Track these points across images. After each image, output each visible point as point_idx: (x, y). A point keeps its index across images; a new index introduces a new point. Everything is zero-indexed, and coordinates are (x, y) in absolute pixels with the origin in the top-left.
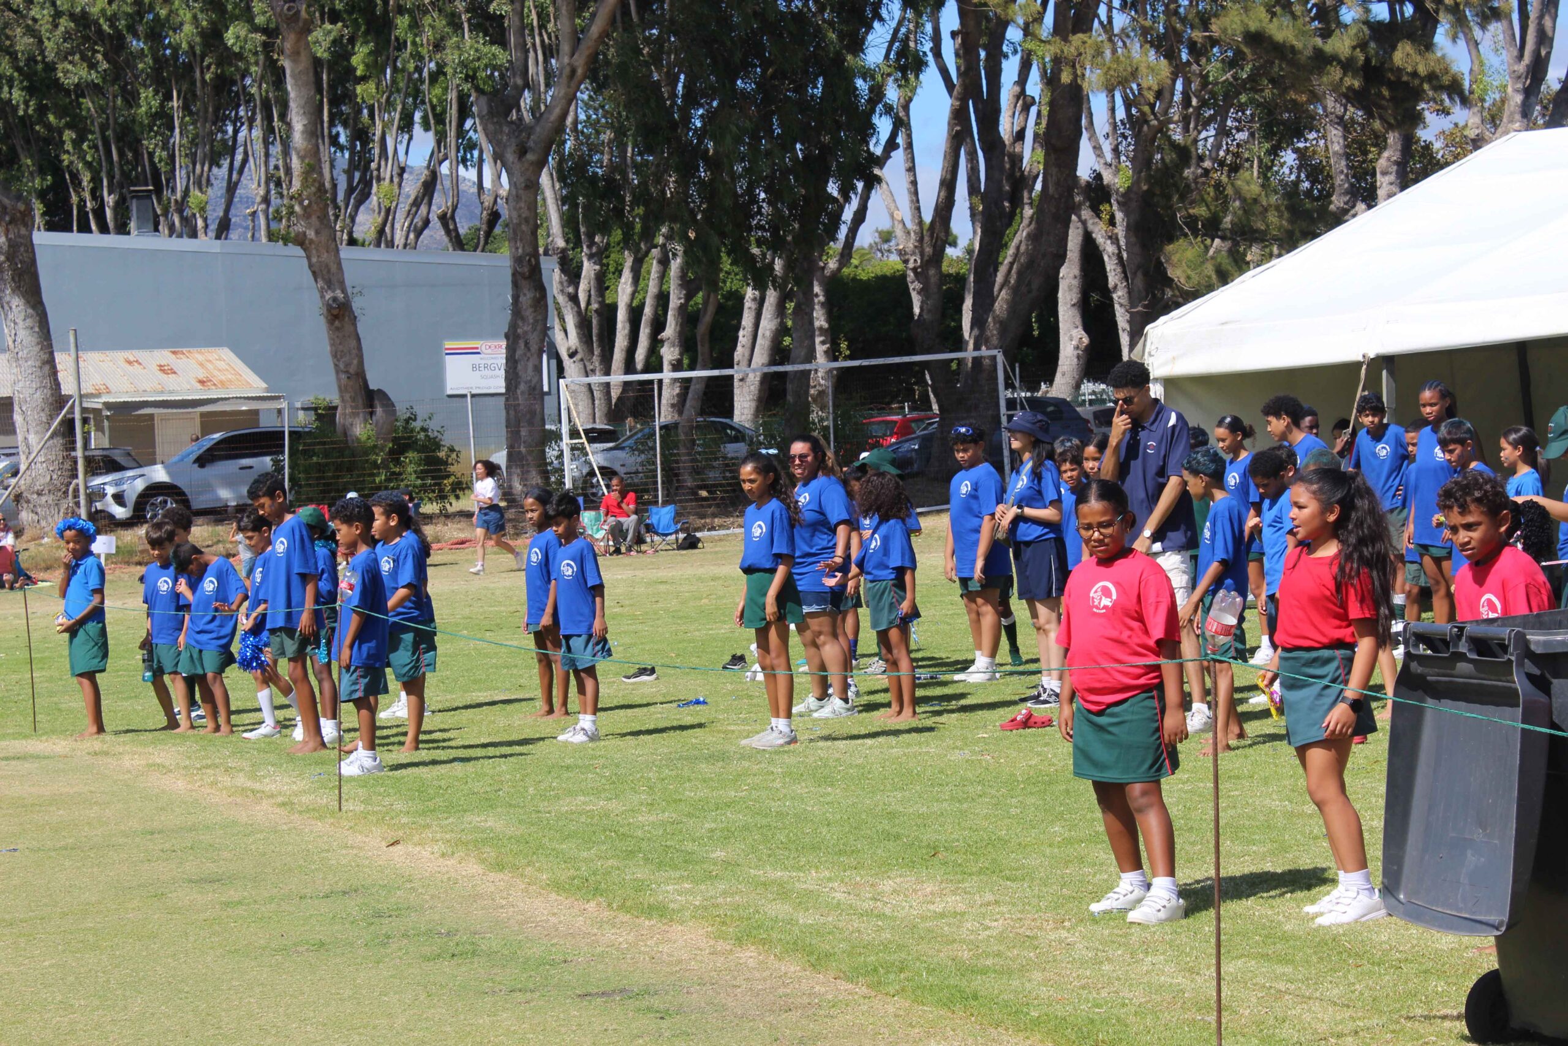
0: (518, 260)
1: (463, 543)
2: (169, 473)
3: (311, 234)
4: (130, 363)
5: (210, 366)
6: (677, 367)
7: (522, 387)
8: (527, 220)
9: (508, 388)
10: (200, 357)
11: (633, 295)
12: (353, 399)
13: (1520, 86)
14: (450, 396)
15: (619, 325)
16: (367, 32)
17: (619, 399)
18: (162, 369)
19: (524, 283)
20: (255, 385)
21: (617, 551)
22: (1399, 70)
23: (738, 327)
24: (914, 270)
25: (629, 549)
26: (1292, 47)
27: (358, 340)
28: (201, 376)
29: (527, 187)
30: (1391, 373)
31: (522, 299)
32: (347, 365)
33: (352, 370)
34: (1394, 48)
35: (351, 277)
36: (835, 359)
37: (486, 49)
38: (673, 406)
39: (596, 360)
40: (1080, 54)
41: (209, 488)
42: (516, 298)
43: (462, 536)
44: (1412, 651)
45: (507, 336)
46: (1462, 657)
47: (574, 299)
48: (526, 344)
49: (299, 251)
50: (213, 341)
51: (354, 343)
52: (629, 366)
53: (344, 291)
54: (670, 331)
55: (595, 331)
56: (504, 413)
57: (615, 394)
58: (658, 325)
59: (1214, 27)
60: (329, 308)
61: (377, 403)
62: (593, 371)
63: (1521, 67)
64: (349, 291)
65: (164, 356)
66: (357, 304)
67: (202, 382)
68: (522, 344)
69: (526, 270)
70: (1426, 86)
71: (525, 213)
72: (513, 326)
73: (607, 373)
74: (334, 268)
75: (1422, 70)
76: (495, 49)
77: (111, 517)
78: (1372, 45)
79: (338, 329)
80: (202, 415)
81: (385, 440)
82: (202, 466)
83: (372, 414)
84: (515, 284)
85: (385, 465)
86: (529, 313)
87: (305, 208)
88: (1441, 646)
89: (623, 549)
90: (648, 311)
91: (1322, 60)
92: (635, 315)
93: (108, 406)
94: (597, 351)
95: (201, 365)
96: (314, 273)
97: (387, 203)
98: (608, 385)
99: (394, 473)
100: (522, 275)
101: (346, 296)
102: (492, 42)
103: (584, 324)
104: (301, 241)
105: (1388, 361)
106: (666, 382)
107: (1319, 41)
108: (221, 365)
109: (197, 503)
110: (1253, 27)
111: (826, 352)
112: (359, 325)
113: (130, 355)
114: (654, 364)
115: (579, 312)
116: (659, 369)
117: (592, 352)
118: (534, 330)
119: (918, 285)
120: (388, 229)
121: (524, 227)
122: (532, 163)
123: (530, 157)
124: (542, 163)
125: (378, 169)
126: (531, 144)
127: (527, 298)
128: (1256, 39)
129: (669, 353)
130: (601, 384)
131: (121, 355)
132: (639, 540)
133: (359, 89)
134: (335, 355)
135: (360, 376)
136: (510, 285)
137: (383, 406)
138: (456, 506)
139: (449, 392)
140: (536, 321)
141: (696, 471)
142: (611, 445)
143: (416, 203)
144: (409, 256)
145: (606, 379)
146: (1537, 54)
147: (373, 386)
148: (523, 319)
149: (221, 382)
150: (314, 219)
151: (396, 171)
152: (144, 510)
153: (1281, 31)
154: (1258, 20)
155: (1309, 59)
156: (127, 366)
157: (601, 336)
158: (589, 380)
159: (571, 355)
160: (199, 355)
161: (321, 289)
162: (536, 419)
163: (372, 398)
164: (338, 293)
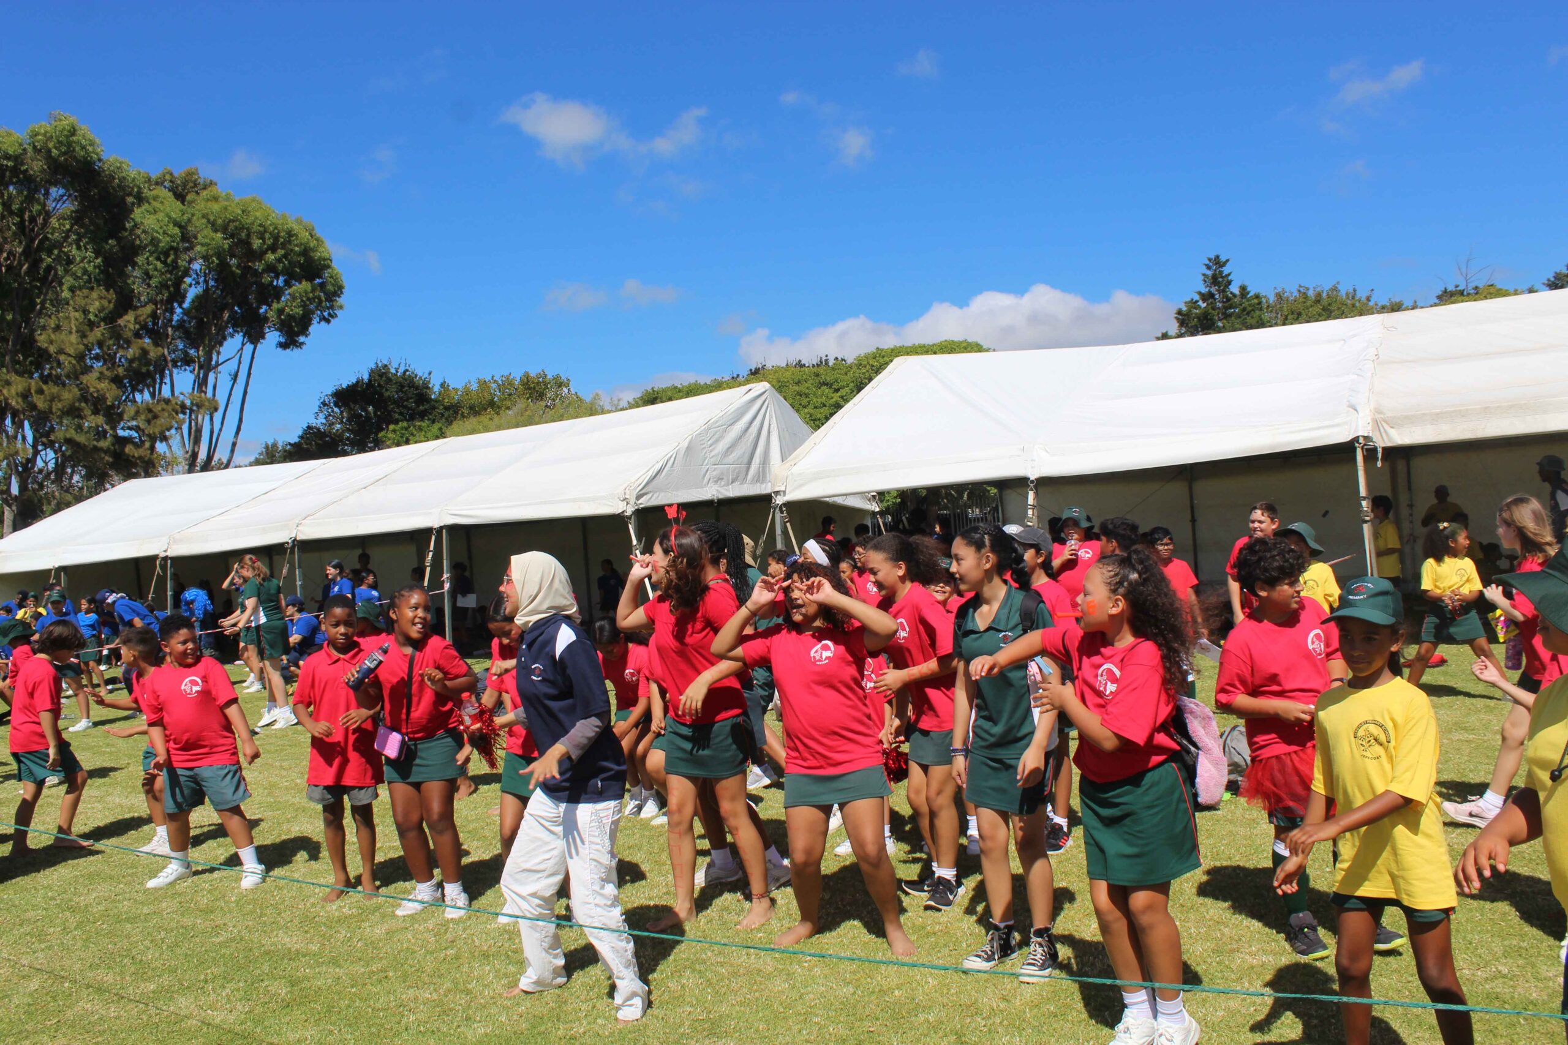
13: (187, 463)
22: (128, 455)
26: (84, 445)
30: (65, 573)
34: (125, 446)
59: (52, 437)
63: (188, 456)
70: (137, 462)
75: (136, 455)
78: (117, 445)
105: (64, 569)
107: (95, 443)
110: (68, 436)
128: (69, 441)
146: (193, 451)
153: (81, 439)
154: (72, 434)
155: (91, 449)
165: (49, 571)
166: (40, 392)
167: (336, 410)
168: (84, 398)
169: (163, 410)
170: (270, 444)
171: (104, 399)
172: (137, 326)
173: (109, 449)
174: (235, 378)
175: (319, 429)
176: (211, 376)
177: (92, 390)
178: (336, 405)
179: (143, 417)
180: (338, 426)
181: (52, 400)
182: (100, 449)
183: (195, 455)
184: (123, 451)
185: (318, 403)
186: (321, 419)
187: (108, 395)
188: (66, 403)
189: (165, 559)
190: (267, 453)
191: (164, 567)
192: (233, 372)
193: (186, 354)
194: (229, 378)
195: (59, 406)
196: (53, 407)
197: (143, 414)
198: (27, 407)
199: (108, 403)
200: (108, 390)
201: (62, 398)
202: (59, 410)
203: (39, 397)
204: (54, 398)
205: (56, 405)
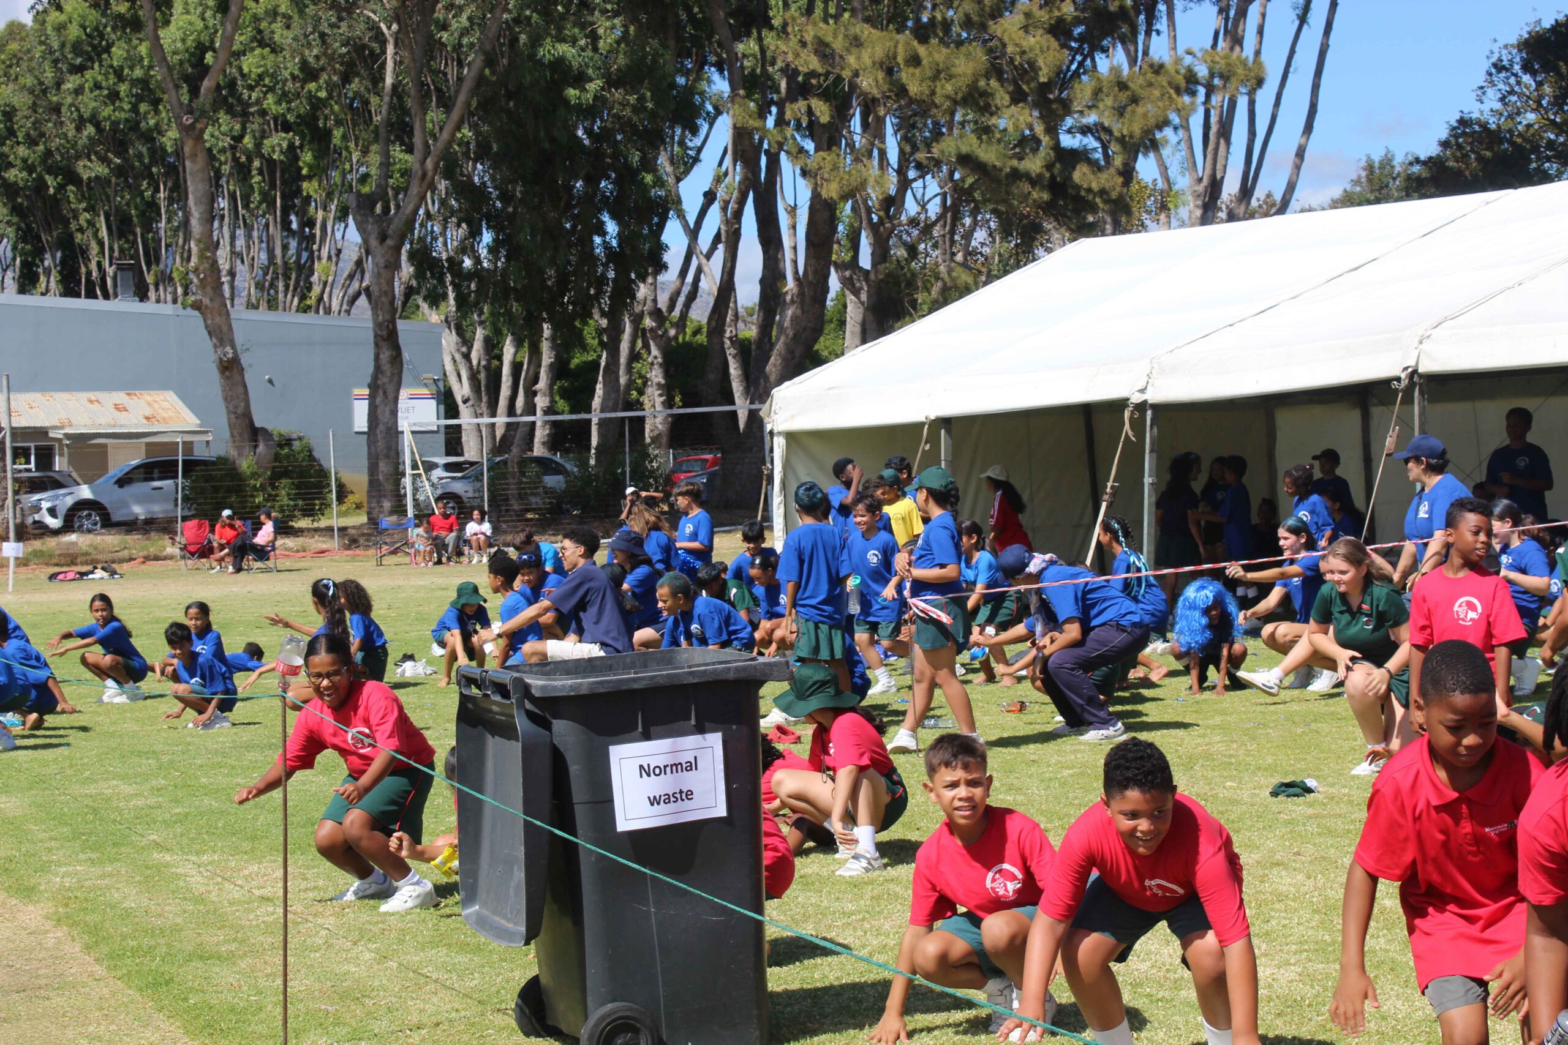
0: (378, 325)
1: (323, 552)
2: (93, 492)
3: (206, 301)
4: (91, 402)
5: (156, 406)
6: (548, 411)
7: (381, 427)
8: (386, 293)
9: (370, 427)
10: (149, 399)
11: (515, 354)
12: (241, 435)
13: (1199, 203)
14: (357, 433)
15: (504, 379)
16: (311, 142)
17: (504, 437)
18: (117, 407)
19: (384, 344)
20: (191, 421)
21: (439, 562)
22: (1078, 188)
23: (595, 381)
24: (730, 338)
25: (449, 559)
26: (994, 166)
27: (245, 387)
28: (148, 413)
29: (386, 267)
30: (948, 432)
31: (382, 356)
32: (236, 407)
33: (240, 411)
34: (1074, 168)
35: (240, 337)
36: (671, 407)
37: (401, 156)
38: (544, 443)
39: (484, 405)
40: (820, 168)
41: (125, 504)
42: (377, 358)
43: (324, 546)
45: (370, 386)
47: (467, 357)
48: (385, 393)
49: (196, 313)
50: (163, 385)
51: (241, 390)
52: (511, 411)
53: (233, 347)
54: (542, 384)
55: (483, 383)
56: (365, 448)
57: (499, 433)
58: (533, 379)
59: (934, 150)
60: (221, 359)
61: (260, 438)
62: (482, 415)
63: (1200, 188)
64: (239, 348)
65: (120, 397)
66: (245, 360)
67: (147, 418)
68: (381, 392)
69: (385, 333)
70: (1098, 200)
71: (385, 288)
72: (375, 377)
73: (493, 415)
74: (225, 329)
75: (1095, 186)
76: (408, 157)
77: (46, 527)
78: (1058, 165)
79: (228, 378)
80: (148, 444)
81: (266, 468)
82: (121, 486)
83: (256, 447)
84: (377, 345)
85: (263, 488)
86: (387, 368)
87: (201, 281)
89: (444, 559)
90: (525, 369)
91: (1016, 177)
92: (517, 367)
93: (68, 436)
94: (485, 399)
95: (149, 404)
96: (210, 333)
97: (323, 278)
98: (493, 425)
99: (270, 495)
100: (382, 337)
101: (235, 352)
103: (474, 378)
104: (197, 306)
105: (946, 422)
106: (539, 424)
107: (1015, 163)
108: (166, 405)
109: (116, 517)
110: (964, 149)
111: (663, 403)
112: (247, 376)
113: (92, 395)
114: (530, 409)
115: (471, 367)
117: (480, 399)
118: (391, 381)
119: (733, 351)
121: (384, 299)
122: (390, 248)
123: (390, 242)
124: (398, 249)
125: (319, 250)
126: (390, 232)
127: (385, 355)
128: (966, 160)
129: (541, 402)
130: (487, 425)
131: (84, 396)
132: (460, 554)
133: (305, 185)
134: (226, 399)
135: (247, 416)
136: (372, 346)
137: (265, 440)
138: (323, 523)
139: (357, 429)
140: (393, 375)
141: (521, 497)
142: (459, 475)
143: (351, 277)
145: (492, 420)
146: (1213, 176)
147: (258, 424)
148: (382, 372)
149: (164, 419)
150: (209, 290)
151: (333, 253)
152: (72, 521)
153: (989, 155)
154: (970, 143)
155: (1007, 175)
156: (89, 405)
157: (487, 387)
158: (480, 420)
159: (465, 402)
160: (148, 396)
161: (215, 346)
162: (392, 453)
163: (255, 434)
164: (228, 349)
165: (917, 427)
166: (915, 61)
167: (1527, 78)
168: (995, 70)
169: (1150, 85)
170: (1376, 158)
171: (1035, 69)
173: (1040, 176)
174: (1303, 19)
175: (1484, 126)
177: (1010, 49)
178: (1527, 68)
179: (1109, 102)
180: (1531, 117)
181: (936, 77)
182: (1027, 176)
183: (1215, 186)
184: (1070, 178)
185: (1486, 65)
186: (1492, 102)
187: (1041, 62)
188: (963, 83)
189: (1142, 407)
190: (1370, 180)
191: (1138, 425)
194: (1291, 16)
195: (949, 88)
196: (938, 90)
197: (1111, 98)
198: (891, 91)
199: (1043, 79)
200: (1042, 51)
201: (954, 71)
202: (948, 97)
203: (911, 70)
204: (939, 72)
205: (943, 87)
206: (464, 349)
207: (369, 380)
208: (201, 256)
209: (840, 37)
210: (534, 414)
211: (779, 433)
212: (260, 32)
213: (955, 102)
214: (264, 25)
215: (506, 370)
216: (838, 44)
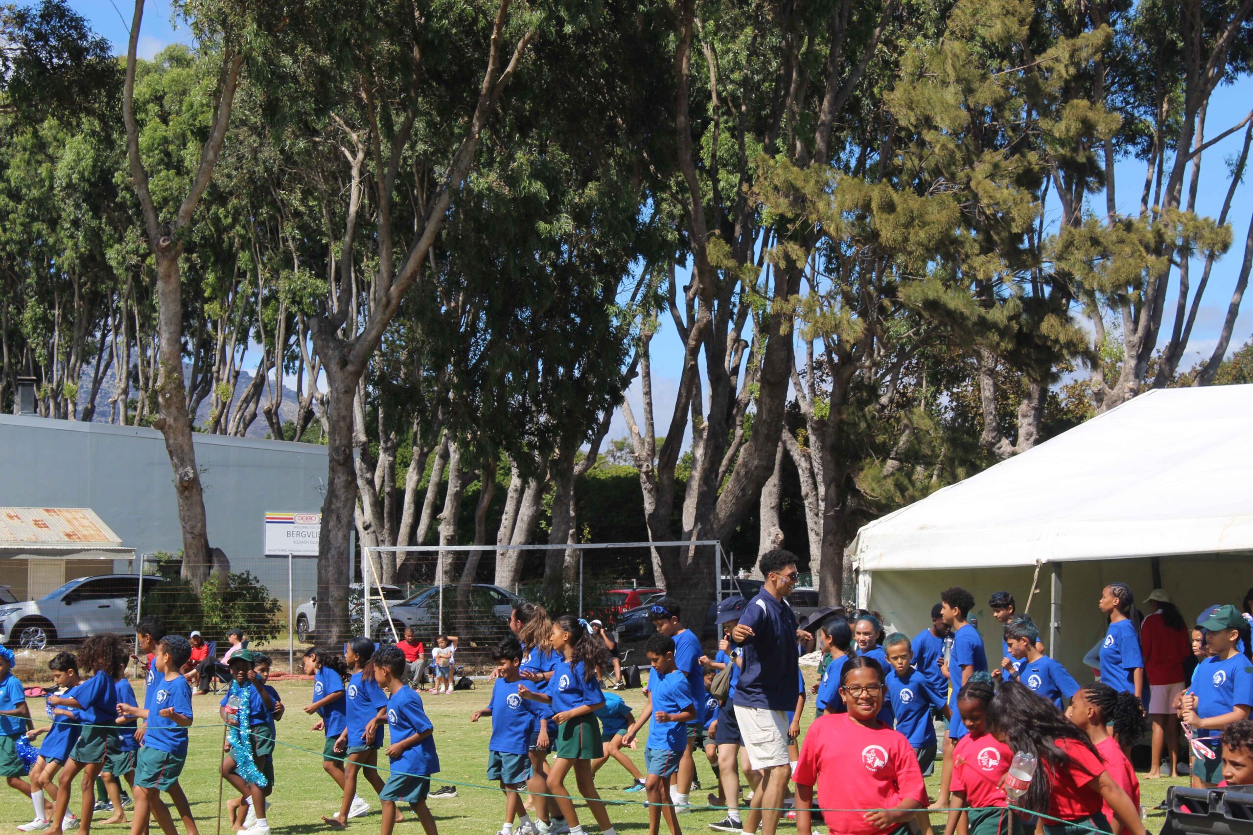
0: (334, 449)
1: (278, 676)
2: (40, 608)
3: (170, 421)
4: (11, 517)
5: (76, 523)
6: (451, 541)
7: (333, 552)
8: (344, 418)
9: (321, 552)
10: (68, 516)
11: (419, 481)
12: (196, 555)
13: (1134, 353)
14: (268, 556)
15: (406, 506)
16: (215, 263)
17: (402, 565)
18: (37, 523)
19: (340, 469)
20: (112, 540)
22: (1046, 338)
23: (501, 512)
24: (647, 473)
26: (962, 313)
27: (203, 507)
28: (68, 531)
29: (346, 392)
30: (1059, 576)
31: (337, 481)
32: (193, 527)
33: (197, 531)
34: (1041, 320)
35: (200, 457)
38: (446, 573)
39: (386, 532)
40: (796, 311)
41: (73, 622)
42: (331, 483)
44: (1175, 810)
45: (323, 511)
46: (1220, 817)
47: (371, 483)
48: (338, 517)
49: (160, 435)
50: (80, 503)
51: (199, 510)
52: (412, 540)
53: (194, 468)
54: (447, 512)
55: (386, 510)
56: (316, 572)
57: (399, 562)
58: (437, 508)
60: (181, 479)
61: (215, 559)
62: (383, 541)
63: (1136, 339)
64: (198, 467)
65: (39, 513)
66: (203, 479)
67: (69, 535)
68: (334, 517)
69: (341, 458)
70: (1065, 352)
71: (344, 412)
72: (329, 501)
73: (394, 543)
74: (186, 449)
75: (1062, 338)
78: (1024, 316)
79: (187, 498)
80: (68, 562)
82: (68, 603)
83: (210, 568)
84: (332, 469)
86: (341, 493)
87: (166, 400)
88: (1198, 807)
90: (430, 495)
91: (984, 325)
92: (419, 496)
94: (387, 526)
95: (69, 521)
96: (170, 452)
97: (224, 399)
98: (394, 553)
100: (338, 462)
101: (195, 473)
102: (318, 276)
103: (378, 504)
104: (160, 426)
105: (1056, 566)
106: (441, 554)
107: (982, 310)
108: (85, 522)
109: (61, 635)
110: (931, 296)
111: (572, 536)
112: (204, 495)
113: (12, 511)
114: (433, 538)
115: (374, 494)
116: (437, 543)
117: (383, 526)
118: (345, 506)
119: (648, 486)
120: (223, 420)
121: (342, 424)
122: (351, 373)
123: (350, 368)
124: (360, 374)
125: (218, 372)
126: (351, 358)
127: (341, 479)
128: (933, 305)
129: (445, 530)
130: (388, 553)
131: (4, 511)
133: (206, 307)
134: (183, 519)
135: (203, 536)
136: (327, 470)
137: (220, 561)
138: (274, 645)
139: (267, 553)
140: (347, 499)
142: (401, 601)
143: (247, 401)
144: (239, 442)
145: (393, 549)
146: (1148, 329)
147: (212, 545)
148: (336, 497)
149: (85, 536)
150: (173, 410)
151: (233, 373)
152: (19, 637)
153: (953, 301)
154: (935, 290)
155: (975, 324)
156: (9, 519)
157: (390, 514)
158: (379, 549)
159: (366, 528)
160: (67, 513)
161: (176, 467)
162: (343, 578)
163: (211, 555)
164: (189, 469)
166: (889, 207)
168: (966, 219)
169: (1121, 241)
171: (1007, 220)
172: (1072, 70)
173: (1007, 326)
176: (1190, 167)
177: (984, 201)
179: (1079, 255)
181: (908, 225)
182: (994, 326)
183: (1149, 342)
184: (1036, 327)
187: (1014, 213)
188: (935, 231)
192: (1235, 158)
193: (1130, 120)
194: (1227, 171)
195: (922, 234)
196: (912, 237)
197: (1082, 252)
198: (860, 235)
199: (1015, 230)
200: (1016, 204)
201: (928, 218)
202: (920, 244)
203: (885, 216)
204: (913, 219)
205: (916, 234)
206: (369, 475)
207: (322, 504)
208: (169, 374)
209: (812, 183)
210: (437, 544)
211: (865, 572)
212: (168, 154)
213: (928, 250)
214: (171, 148)
215: (408, 498)
216: (809, 189)
